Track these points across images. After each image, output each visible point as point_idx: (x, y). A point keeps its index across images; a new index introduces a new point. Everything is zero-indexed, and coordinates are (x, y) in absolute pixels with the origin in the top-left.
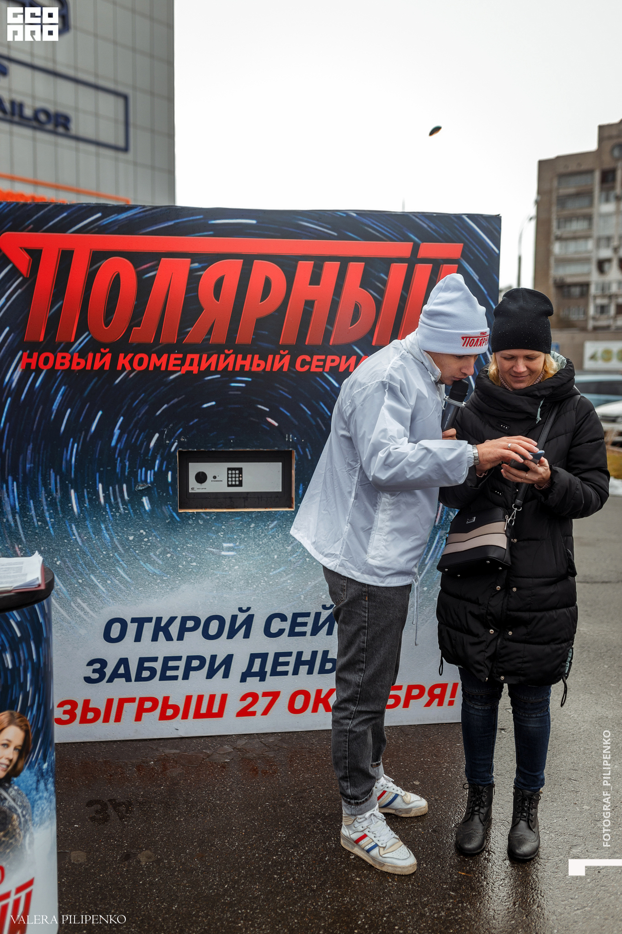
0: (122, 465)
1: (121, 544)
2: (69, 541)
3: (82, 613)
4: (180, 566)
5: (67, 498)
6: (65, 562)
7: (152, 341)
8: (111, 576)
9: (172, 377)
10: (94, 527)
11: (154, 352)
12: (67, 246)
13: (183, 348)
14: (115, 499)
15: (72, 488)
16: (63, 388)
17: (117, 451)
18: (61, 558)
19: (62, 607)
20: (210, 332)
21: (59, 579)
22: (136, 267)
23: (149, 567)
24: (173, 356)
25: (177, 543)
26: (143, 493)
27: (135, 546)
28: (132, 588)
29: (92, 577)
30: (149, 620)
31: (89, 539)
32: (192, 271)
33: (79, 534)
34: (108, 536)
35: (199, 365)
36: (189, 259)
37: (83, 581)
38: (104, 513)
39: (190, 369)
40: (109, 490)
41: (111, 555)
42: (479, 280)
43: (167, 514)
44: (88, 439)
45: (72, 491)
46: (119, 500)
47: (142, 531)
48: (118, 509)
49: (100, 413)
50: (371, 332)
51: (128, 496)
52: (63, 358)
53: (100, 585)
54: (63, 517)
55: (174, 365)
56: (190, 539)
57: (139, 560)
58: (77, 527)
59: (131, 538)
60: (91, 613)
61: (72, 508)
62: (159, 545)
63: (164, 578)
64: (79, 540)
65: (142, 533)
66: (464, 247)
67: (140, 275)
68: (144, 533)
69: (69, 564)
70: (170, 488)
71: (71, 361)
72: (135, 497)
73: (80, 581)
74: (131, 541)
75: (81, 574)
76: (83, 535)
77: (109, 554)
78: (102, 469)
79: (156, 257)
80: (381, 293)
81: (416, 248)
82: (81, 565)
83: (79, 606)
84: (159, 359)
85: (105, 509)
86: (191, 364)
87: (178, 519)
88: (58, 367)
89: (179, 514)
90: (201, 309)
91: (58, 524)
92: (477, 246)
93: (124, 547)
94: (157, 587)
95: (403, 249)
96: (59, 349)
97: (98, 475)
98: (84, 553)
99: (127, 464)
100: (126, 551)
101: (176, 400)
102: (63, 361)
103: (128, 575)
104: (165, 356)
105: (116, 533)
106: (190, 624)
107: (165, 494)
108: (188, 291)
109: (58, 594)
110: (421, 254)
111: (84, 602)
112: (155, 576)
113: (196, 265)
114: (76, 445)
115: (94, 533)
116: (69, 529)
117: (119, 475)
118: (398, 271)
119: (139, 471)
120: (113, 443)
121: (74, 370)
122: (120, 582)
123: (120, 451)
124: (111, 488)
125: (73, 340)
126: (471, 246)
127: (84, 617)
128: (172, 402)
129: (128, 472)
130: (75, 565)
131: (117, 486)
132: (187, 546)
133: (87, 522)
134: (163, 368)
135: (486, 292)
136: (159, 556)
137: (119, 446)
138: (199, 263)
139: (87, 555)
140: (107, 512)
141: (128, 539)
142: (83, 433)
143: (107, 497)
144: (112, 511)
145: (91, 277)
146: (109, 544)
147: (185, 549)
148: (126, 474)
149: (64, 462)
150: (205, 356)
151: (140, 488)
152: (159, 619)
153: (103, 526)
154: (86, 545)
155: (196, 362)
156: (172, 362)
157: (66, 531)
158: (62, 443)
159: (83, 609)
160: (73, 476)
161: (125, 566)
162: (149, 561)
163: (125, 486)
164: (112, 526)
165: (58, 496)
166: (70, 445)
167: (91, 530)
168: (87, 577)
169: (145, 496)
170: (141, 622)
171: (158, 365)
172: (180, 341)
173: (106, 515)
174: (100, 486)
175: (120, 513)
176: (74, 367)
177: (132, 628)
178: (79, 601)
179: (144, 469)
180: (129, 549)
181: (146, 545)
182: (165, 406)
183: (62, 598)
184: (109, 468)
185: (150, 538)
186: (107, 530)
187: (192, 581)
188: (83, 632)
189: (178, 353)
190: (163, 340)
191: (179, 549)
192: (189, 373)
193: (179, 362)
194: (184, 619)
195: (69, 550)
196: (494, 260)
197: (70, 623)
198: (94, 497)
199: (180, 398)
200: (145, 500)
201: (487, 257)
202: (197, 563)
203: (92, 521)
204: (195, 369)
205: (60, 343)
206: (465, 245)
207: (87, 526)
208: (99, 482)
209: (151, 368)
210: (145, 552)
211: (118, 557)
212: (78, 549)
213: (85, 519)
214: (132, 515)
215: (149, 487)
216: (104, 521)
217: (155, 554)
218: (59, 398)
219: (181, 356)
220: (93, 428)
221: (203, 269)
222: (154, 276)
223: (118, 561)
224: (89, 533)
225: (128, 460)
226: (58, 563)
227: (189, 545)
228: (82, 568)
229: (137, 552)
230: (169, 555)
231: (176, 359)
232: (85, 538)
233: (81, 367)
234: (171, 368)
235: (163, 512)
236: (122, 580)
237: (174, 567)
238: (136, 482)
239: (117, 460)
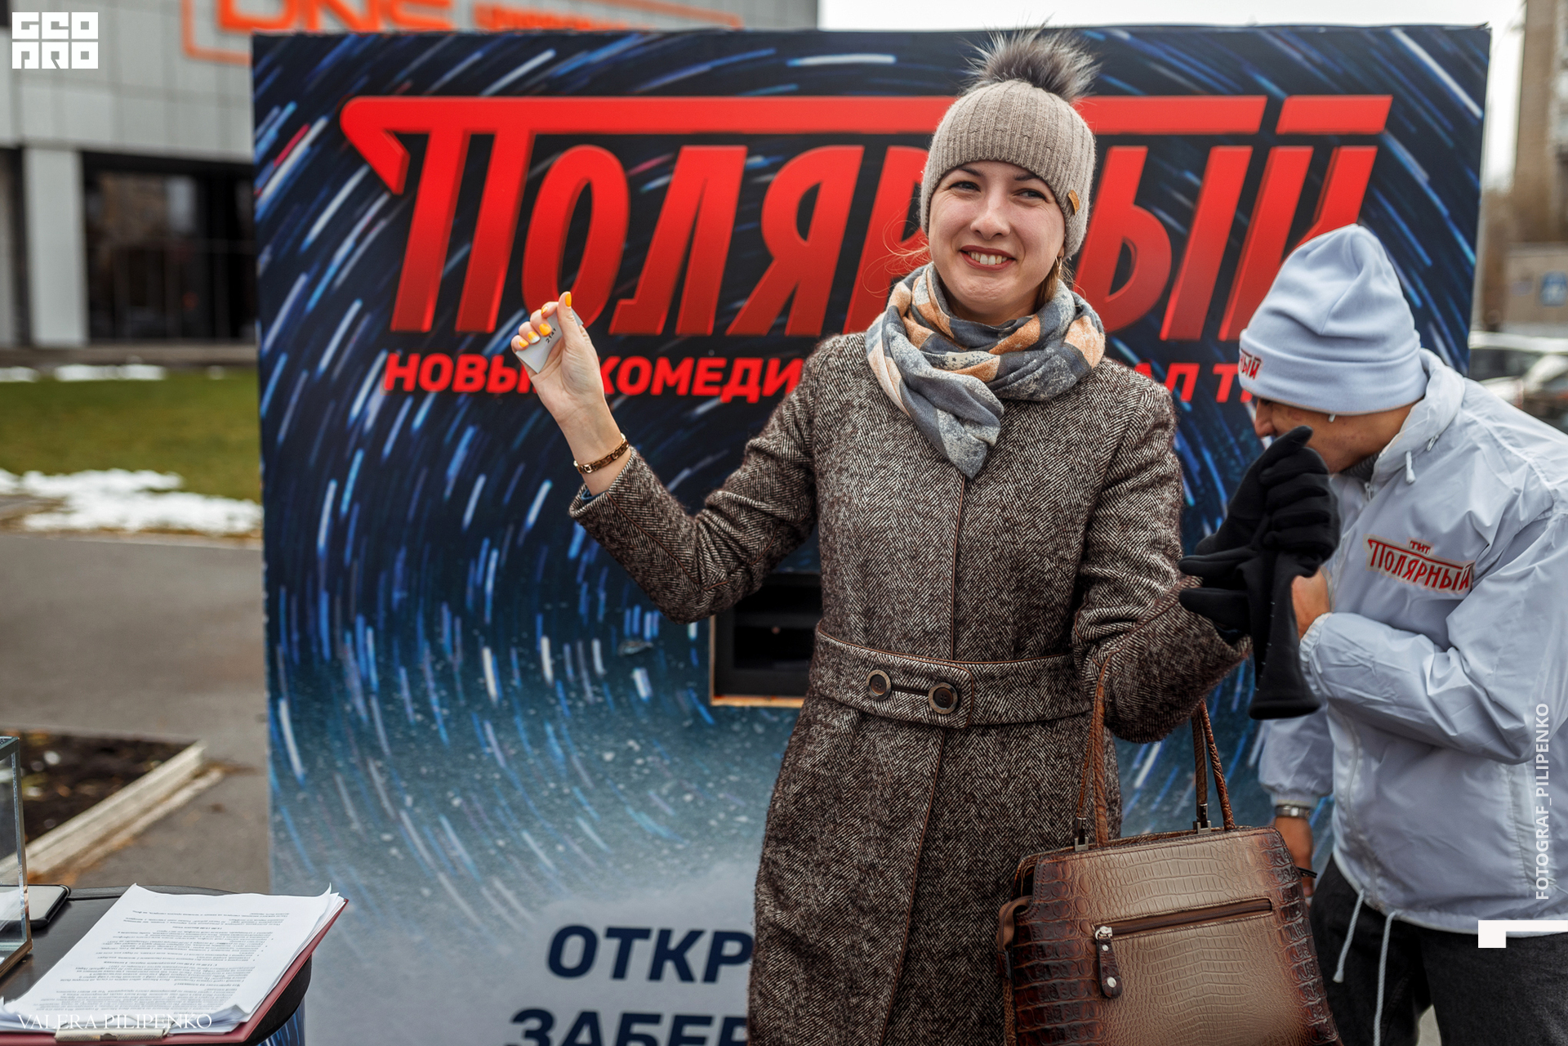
0: (593, 599)
1: (587, 768)
2: (478, 756)
3: (501, 911)
4: (713, 823)
5: (474, 667)
6: (468, 801)
7: (659, 330)
8: (566, 837)
9: (702, 409)
10: (530, 729)
11: (664, 355)
12: (481, 126)
13: (728, 346)
14: (576, 671)
15: (486, 644)
16: (469, 433)
17: (582, 569)
18: (462, 793)
19: (464, 895)
20: (786, 310)
21: (459, 836)
22: (626, 165)
23: (645, 821)
24: (704, 363)
25: (707, 772)
26: (635, 661)
27: (617, 774)
28: (610, 864)
29: (526, 836)
30: (644, 934)
31: (521, 756)
32: (749, 174)
33: (500, 743)
34: (558, 751)
35: (762, 381)
36: (741, 149)
37: (507, 844)
38: (552, 701)
39: (742, 391)
40: (561, 651)
41: (566, 791)
42: (1431, 183)
43: (686, 706)
44: (521, 540)
45: (487, 656)
46: (584, 674)
47: (631, 743)
48: (581, 692)
49: (546, 487)
50: (1160, 309)
51: (605, 664)
52: (472, 366)
53: (541, 854)
54: (468, 706)
55: (708, 384)
56: (736, 764)
57: (624, 804)
58: (497, 728)
59: (609, 756)
60: (522, 911)
61: (485, 685)
62: (668, 774)
63: (679, 847)
64: (499, 756)
65: (631, 748)
66: (1393, 105)
67: (634, 183)
68: (637, 748)
69: (478, 806)
70: (693, 653)
71: (487, 373)
72: (620, 669)
73: (501, 843)
74: (608, 763)
75: (502, 828)
76: (507, 746)
77: (559, 789)
78: (548, 607)
79: (670, 144)
80: (1186, 217)
81: (1273, 109)
82: (503, 809)
83: (498, 895)
84: (674, 366)
85: (553, 693)
86: (744, 381)
87: (709, 719)
88: (460, 385)
89: (713, 710)
90: (767, 259)
91: (456, 719)
92: (1427, 102)
93: (592, 773)
94: (661, 864)
95: (1244, 112)
96: (463, 347)
97: (539, 620)
98: (508, 784)
99: (602, 596)
100: (599, 783)
101: (709, 460)
102: (470, 373)
103: (601, 835)
104: (687, 365)
105: (578, 744)
106: (732, 948)
107: (681, 666)
108: (740, 218)
109: (455, 868)
110: (1288, 123)
111: (509, 888)
112: (658, 842)
113: (758, 161)
114: (495, 555)
115: (531, 743)
116: (478, 732)
117: (585, 621)
118: (1229, 164)
119: (628, 613)
120: (574, 551)
121: (492, 395)
122: (585, 850)
123: (589, 568)
124: (567, 649)
125: (491, 327)
126: (1412, 102)
127: (509, 919)
128: (702, 464)
129: (607, 616)
130: (491, 808)
131: (580, 646)
132: (729, 781)
133: (518, 721)
134: (682, 390)
135: (1444, 211)
136: (665, 798)
137: (585, 558)
138: (765, 154)
139: (516, 789)
140: (558, 701)
141: (600, 758)
142: (511, 529)
143: (558, 667)
144: (567, 697)
145: (531, 191)
146: (563, 767)
147: (723, 785)
148: (601, 617)
149: (470, 591)
150: (774, 364)
151: (630, 650)
152: (665, 935)
153: (549, 729)
154: (515, 767)
155: (754, 378)
156: (702, 375)
157: (473, 736)
158: (466, 547)
159: (505, 902)
160: (488, 618)
161: (594, 815)
162: (646, 807)
163: (596, 646)
164: (569, 729)
165: (457, 660)
166: (483, 553)
167: (524, 736)
168: (514, 834)
169: (639, 666)
170: (626, 937)
171: (671, 381)
172: (720, 329)
173: (554, 705)
174: (545, 644)
175: (587, 705)
176: (495, 387)
177: (608, 949)
178: (498, 884)
179: (637, 610)
180: (602, 780)
181: (639, 773)
182: (685, 473)
183: (461, 877)
184: (564, 605)
185: (650, 759)
186: (559, 736)
187: (738, 856)
188: (504, 950)
189: (717, 355)
190: (683, 328)
191: (710, 785)
192: (739, 400)
193: (717, 377)
194: (720, 938)
195: (478, 776)
196: (1471, 133)
197: (477, 930)
198: (532, 666)
199: (719, 456)
200: (639, 677)
201: (1450, 127)
202: (750, 817)
203: (526, 716)
204: (752, 392)
205: (464, 335)
206: (1397, 101)
207: (515, 728)
208: (546, 633)
209: (657, 389)
210: (639, 787)
211: (580, 797)
212: (497, 776)
213: (511, 711)
214: (612, 706)
215: (647, 650)
216: (552, 718)
217: (659, 794)
218: (461, 453)
219: (721, 363)
220: (532, 517)
221: (774, 168)
222: (664, 189)
223: (580, 805)
224: (519, 741)
225: (607, 589)
226: (457, 802)
227: (733, 778)
228: (506, 815)
229: (621, 786)
230: (688, 798)
231: (711, 370)
232: (513, 752)
233: (508, 386)
234: (699, 389)
235: (676, 703)
236: (588, 846)
237: (700, 823)
238: (621, 638)
239: (579, 587)
